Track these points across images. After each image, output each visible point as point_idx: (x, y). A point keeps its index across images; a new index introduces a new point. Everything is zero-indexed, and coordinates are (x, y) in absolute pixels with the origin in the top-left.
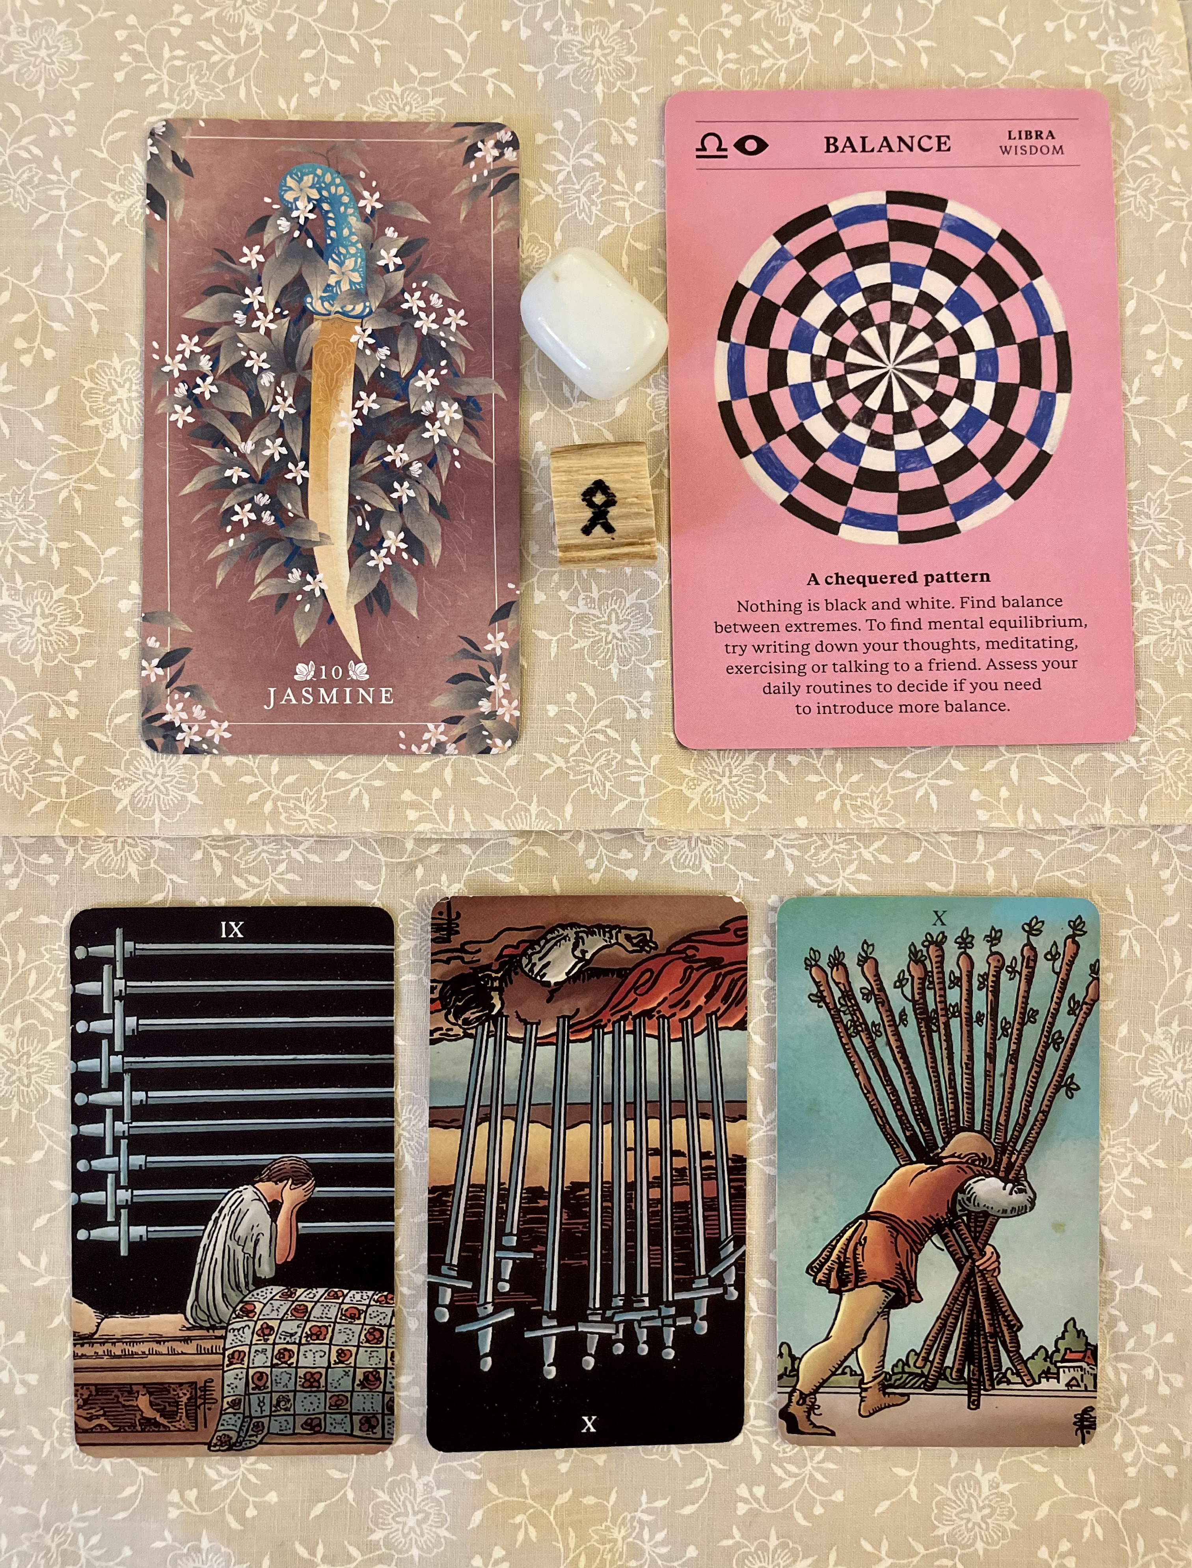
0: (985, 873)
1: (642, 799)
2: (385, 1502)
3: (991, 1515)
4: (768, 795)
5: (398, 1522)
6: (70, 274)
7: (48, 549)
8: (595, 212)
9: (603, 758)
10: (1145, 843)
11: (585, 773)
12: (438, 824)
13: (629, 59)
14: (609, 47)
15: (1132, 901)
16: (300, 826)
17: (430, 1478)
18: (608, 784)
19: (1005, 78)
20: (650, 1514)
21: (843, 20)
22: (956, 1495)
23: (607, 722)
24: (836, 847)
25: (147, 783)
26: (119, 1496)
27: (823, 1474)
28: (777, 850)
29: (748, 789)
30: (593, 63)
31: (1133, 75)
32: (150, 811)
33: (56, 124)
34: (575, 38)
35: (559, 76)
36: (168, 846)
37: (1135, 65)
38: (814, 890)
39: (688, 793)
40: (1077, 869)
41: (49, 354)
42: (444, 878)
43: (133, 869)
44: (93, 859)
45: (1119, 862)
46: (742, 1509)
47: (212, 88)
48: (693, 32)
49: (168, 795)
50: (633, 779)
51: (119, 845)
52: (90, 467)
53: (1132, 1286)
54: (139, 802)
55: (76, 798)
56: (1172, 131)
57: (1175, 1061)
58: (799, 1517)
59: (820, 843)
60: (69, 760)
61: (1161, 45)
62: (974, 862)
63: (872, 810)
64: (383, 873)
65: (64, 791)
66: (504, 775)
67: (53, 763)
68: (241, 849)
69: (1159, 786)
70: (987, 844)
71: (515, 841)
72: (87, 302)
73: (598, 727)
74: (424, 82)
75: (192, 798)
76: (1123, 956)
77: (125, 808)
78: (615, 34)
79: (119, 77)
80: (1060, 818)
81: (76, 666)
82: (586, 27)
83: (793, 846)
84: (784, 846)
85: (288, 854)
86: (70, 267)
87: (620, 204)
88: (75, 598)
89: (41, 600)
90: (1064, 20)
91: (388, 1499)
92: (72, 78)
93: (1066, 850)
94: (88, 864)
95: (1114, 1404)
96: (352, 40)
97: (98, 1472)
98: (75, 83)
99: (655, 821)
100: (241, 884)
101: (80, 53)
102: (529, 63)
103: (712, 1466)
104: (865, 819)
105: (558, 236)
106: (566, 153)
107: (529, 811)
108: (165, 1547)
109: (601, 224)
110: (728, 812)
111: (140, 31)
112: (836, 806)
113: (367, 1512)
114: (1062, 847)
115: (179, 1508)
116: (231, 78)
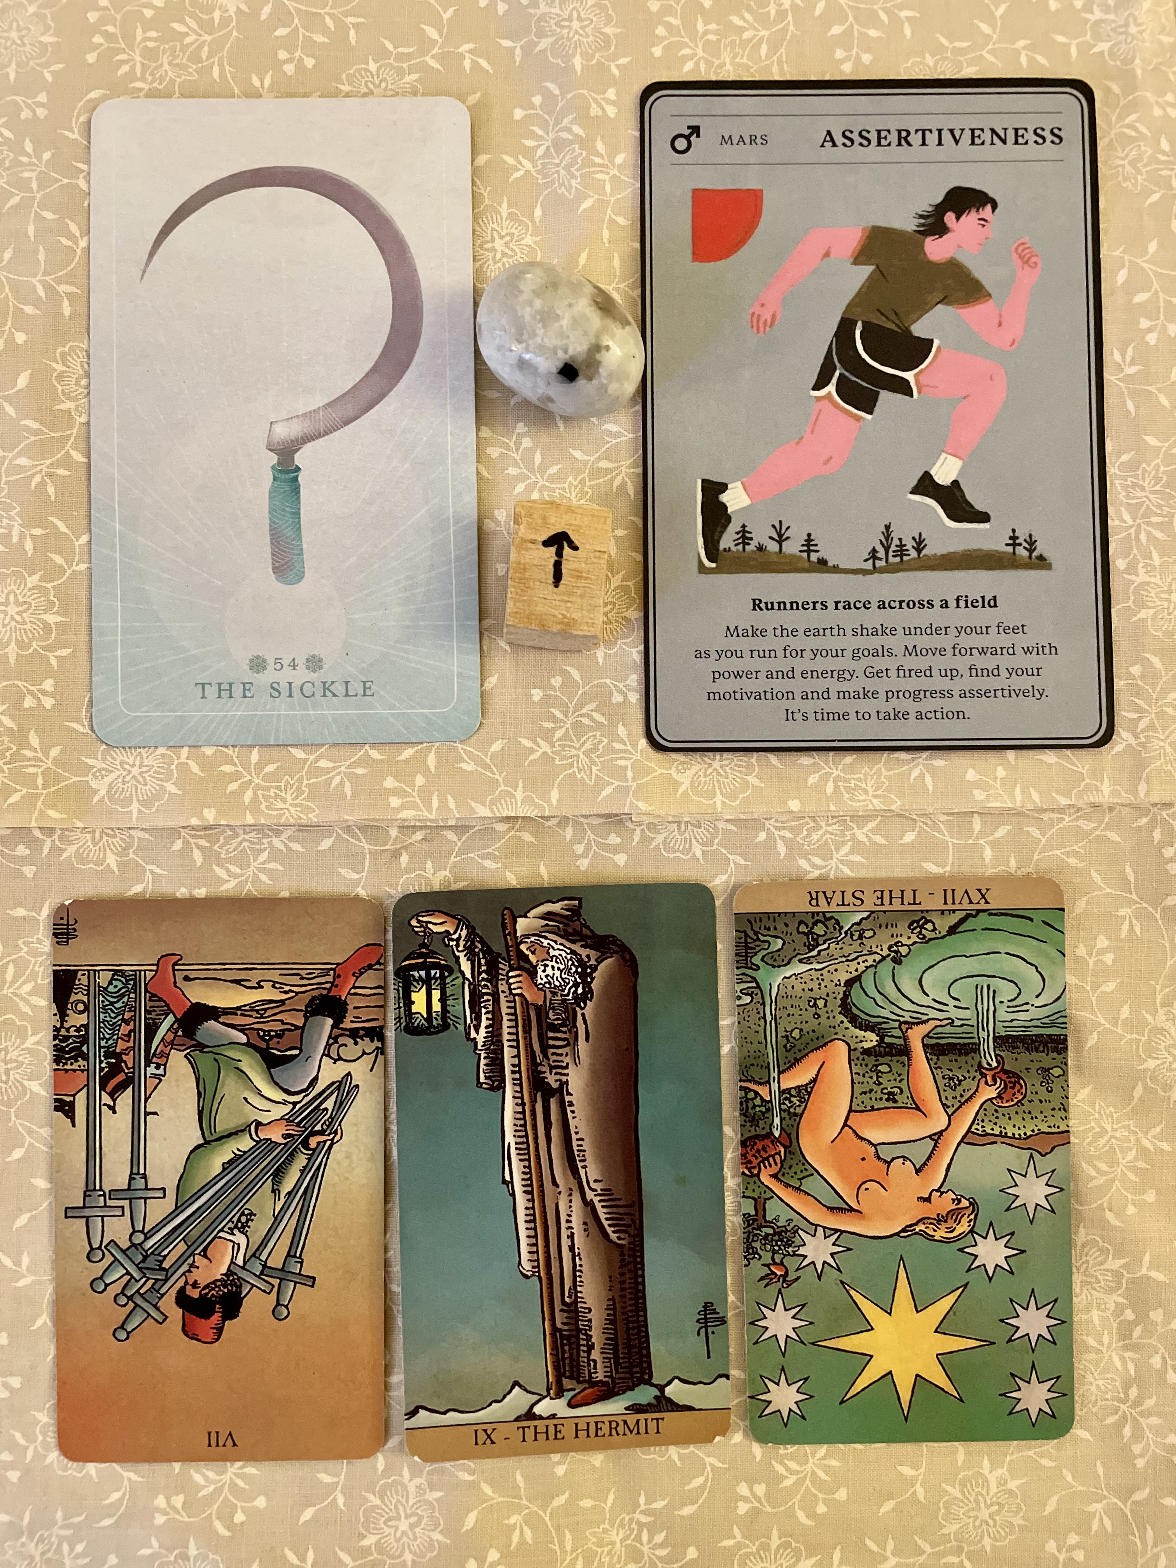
0: (982, 852)
1: (630, 783)
2: (377, 1507)
3: (998, 1512)
4: (760, 779)
5: (389, 1526)
6: (41, 256)
7: (22, 536)
8: (574, 185)
9: (589, 743)
10: (1144, 821)
11: (571, 757)
12: (421, 810)
13: (608, 30)
14: (588, 19)
15: (1132, 879)
16: (281, 816)
17: (423, 1481)
18: (594, 768)
19: (990, 47)
20: (649, 1515)
22: (964, 1495)
23: (593, 705)
24: (829, 829)
25: (124, 773)
26: (105, 1502)
27: (825, 1472)
28: (770, 832)
29: (740, 772)
30: (571, 35)
31: (1120, 43)
32: (128, 802)
33: (28, 106)
34: (552, 10)
35: (538, 49)
36: (147, 836)
37: (1122, 33)
38: (807, 872)
39: (678, 777)
40: (1075, 848)
41: (20, 338)
42: (429, 865)
43: (112, 860)
44: (71, 850)
45: (1118, 839)
46: (743, 1508)
47: (185, 67)
49: (146, 785)
50: (621, 763)
51: (97, 835)
52: (63, 452)
53: (1139, 1273)
54: (116, 792)
55: (52, 789)
56: (1160, 100)
58: (801, 1515)
59: (812, 824)
60: (46, 752)
61: (1149, 11)
62: (970, 841)
63: (866, 792)
64: (367, 861)
65: (40, 781)
66: (488, 761)
67: (28, 753)
68: (222, 838)
69: (1159, 763)
70: (984, 824)
71: (501, 827)
72: (59, 284)
73: (584, 711)
74: (400, 57)
75: (171, 788)
76: (1123, 936)
77: (102, 800)
78: (593, 6)
79: (91, 58)
80: (1058, 798)
81: (51, 654)
83: (784, 828)
84: (776, 828)
85: (270, 843)
86: (41, 249)
87: (600, 176)
88: (49, 585)
89: (15, 588)
91: (380, 1504)
92: (42, 60)
93: (1064, 828)
94: (65, 855)
95: (1122, 1395)
96: (327, 18)
97: (82, 1478)
98: (47, 65)
99: (642, 805)
100: (223, 874)
101: (52, 35)
102: (507, 38)
103: (712, 1466)
104: (859, 801)
105: (538, 212)
106: (545, 127)
107: (514, 797)
108: (152, 1554)
109: (581, 197)
110: (719, 796)
111: (113, 12)
112: (830, 788)
113: (357, 1519)
114: (1061, 825)
115: (166, 1513)
116: (204, 58)
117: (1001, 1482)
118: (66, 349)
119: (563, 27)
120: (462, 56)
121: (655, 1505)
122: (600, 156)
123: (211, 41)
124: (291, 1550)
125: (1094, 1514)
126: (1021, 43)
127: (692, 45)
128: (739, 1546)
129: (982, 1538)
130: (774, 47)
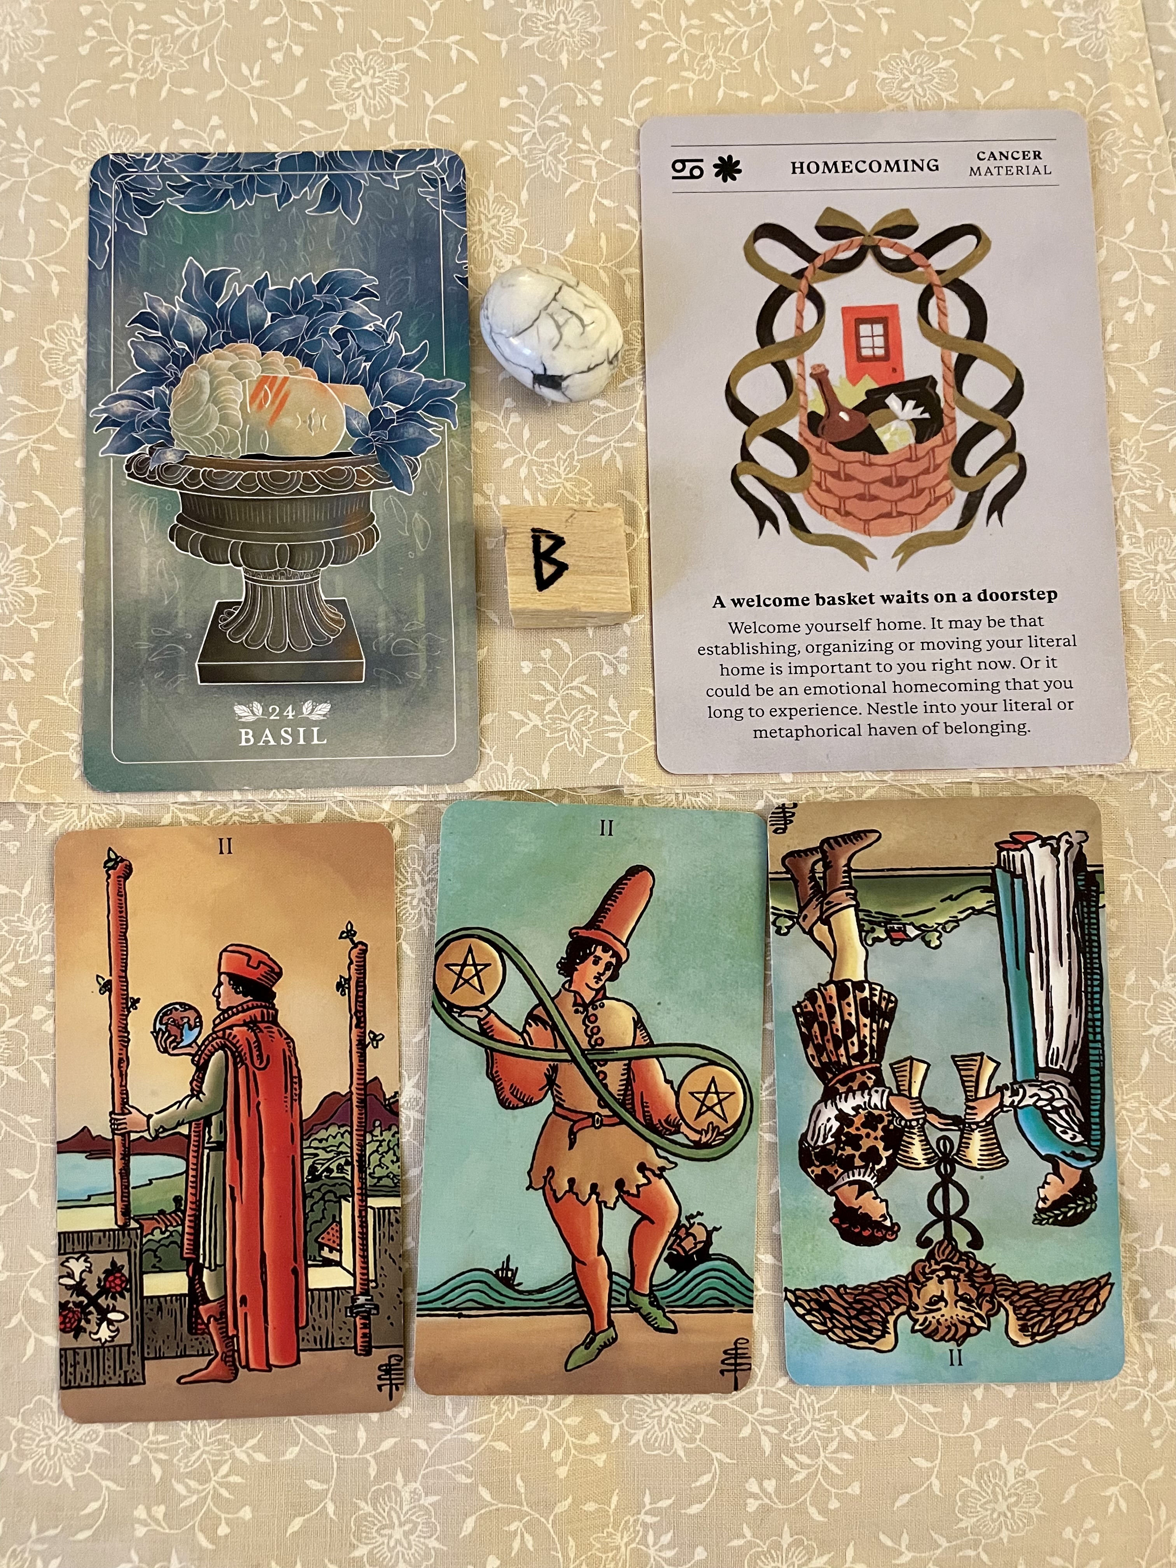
117: (1020, 1473)
118: (54, 327)
120: (448, 47)
121: (660, 1504)
123: (202, 31)
128: (750, 1545)
129: (1000, 1530)
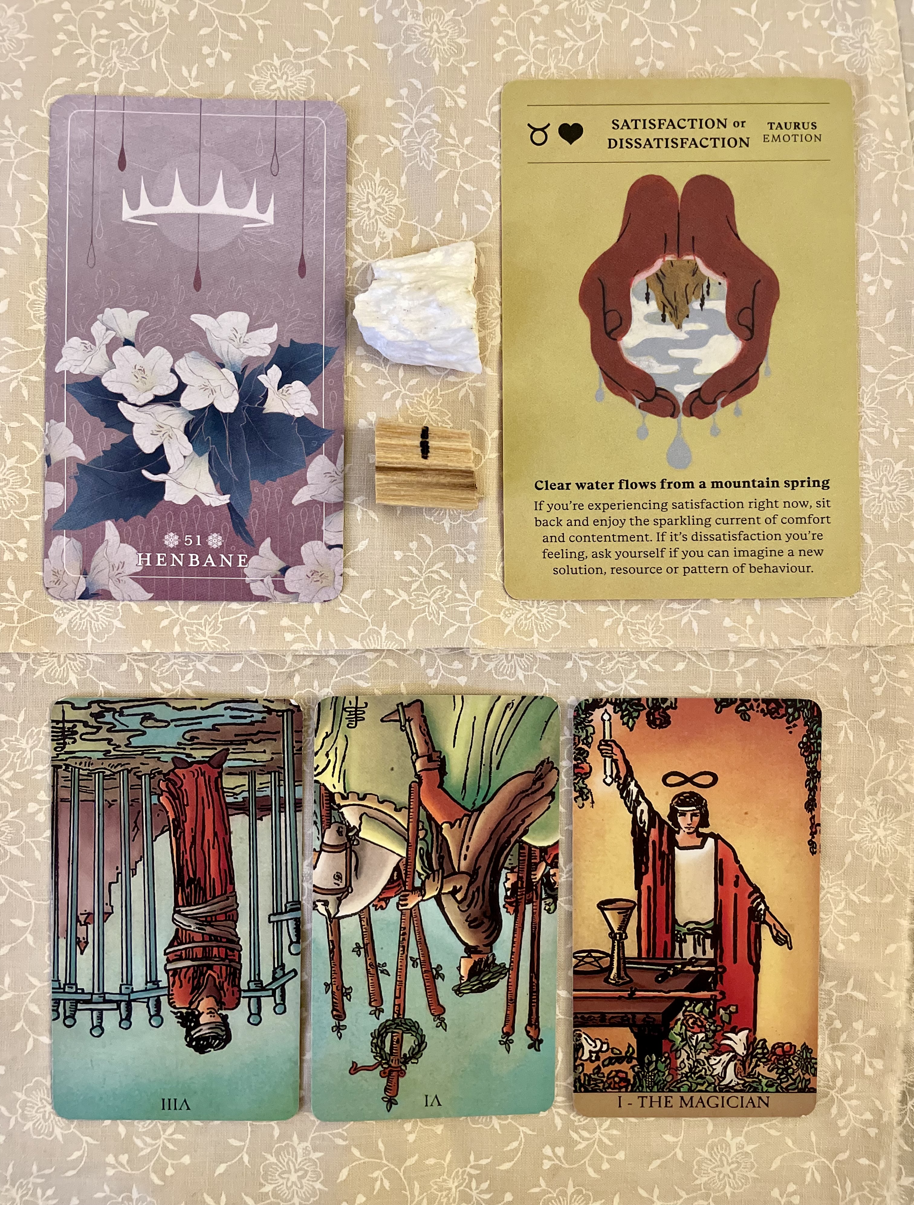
0: (735, 678)
1: (468, 625)
2: (274, 1163)
3: (737, 1168)
4: (568, 622)
5: (283, 1178)
6: (18, 209)
8: (432, 160)
9: (437, 593)
10: (858, 655)
11: (423, 604)
12: (309, 644)
13: (460, 41)
14: (445, 31)
15: (848, 700)
16: (202, 645)
17: (308, 1144)
18: (441, 613)
19: (755, 57)
20: (476, 1169)
21: (628, 11)
22: (712, 1156)
23: (441, 564)
24: (620, 660)
25: (81, 612)
26: (69, 1159)
27: (609, 1139)
28: (575, 662)
29: (553, 617)
30: (432, 43)
31: (856, 55)
32: (84, 634)
33: (7, 90)
34: (417, 22)
35: (405, 52)
36: (100, 660)
37: (858, 48)
38: (603, 692)
39: (505, 620)
40: (806, 675)
41: (1, 273)
42: (316, 684)
43: (73, 678)
44: (42, 670)
45: (838, 669)
46: (547, 1165)
47: (130, 60)
48: (510, 19)
49: (98, 620)
50: (461, 609)
51: (62, 659)
52: (35, 363)
53: (845, 993)
54: (74, 626)
55: (25, 624)
56: (886, 101)
57: (878, 821)
58: (590, 1171)
59: (608, 656)
60: (20, 595)
61: (879, 30)
62: (726, 670)
63: (648, 634)
64: (269, 680)
65: (16, 617)
66: (360, 606)
67: (7, 595)
68: (157, 662)
69: (867, 615)
70: (736, 658)
71: (370, 656)
72: (32, 232)
73: (434, 568)
74: (299, 56)
75: (117, 623)
76: (840, 742)
77: (63, 632)
78: (449, 21)
79: (56, 52)
80: (793, 641)
81: (25, 520)
82: (426, 14)
83: (586, 659)
84: (580, 659)
85: (194, 666)
86: (18, 203)
87: (452, 153)
88: (24, 466)
90: (802, 12)
91: (275, 1161)
92: (19, 53)
93: (797, 660)
94: (38, 674)
95: (831, 1083)
96: (241, 21)
97: (52, 1140)
98: (21, 57)
99: (478, 642)
100: (158, 689)
101: (25, 33)
102: (381, 42)
103: (525, 1133)
104: (642, 640)
105: (403, 179)
106: (410, 113)
107: (379, 634)
108: (105, 1197)
109: (437, 170)
110: (536, 635)
111: (73, 14)
112: (620, 630)
113: (259, 1171)
114: (795, 659)
115: (114, 1167)
116: (145, 52)
119: (426, 37)
122: (453, 138)
124: (208, 1195)
125: (807, 1170)
126: (781, 53)
127: (525, 52)
130: (588, 56)
